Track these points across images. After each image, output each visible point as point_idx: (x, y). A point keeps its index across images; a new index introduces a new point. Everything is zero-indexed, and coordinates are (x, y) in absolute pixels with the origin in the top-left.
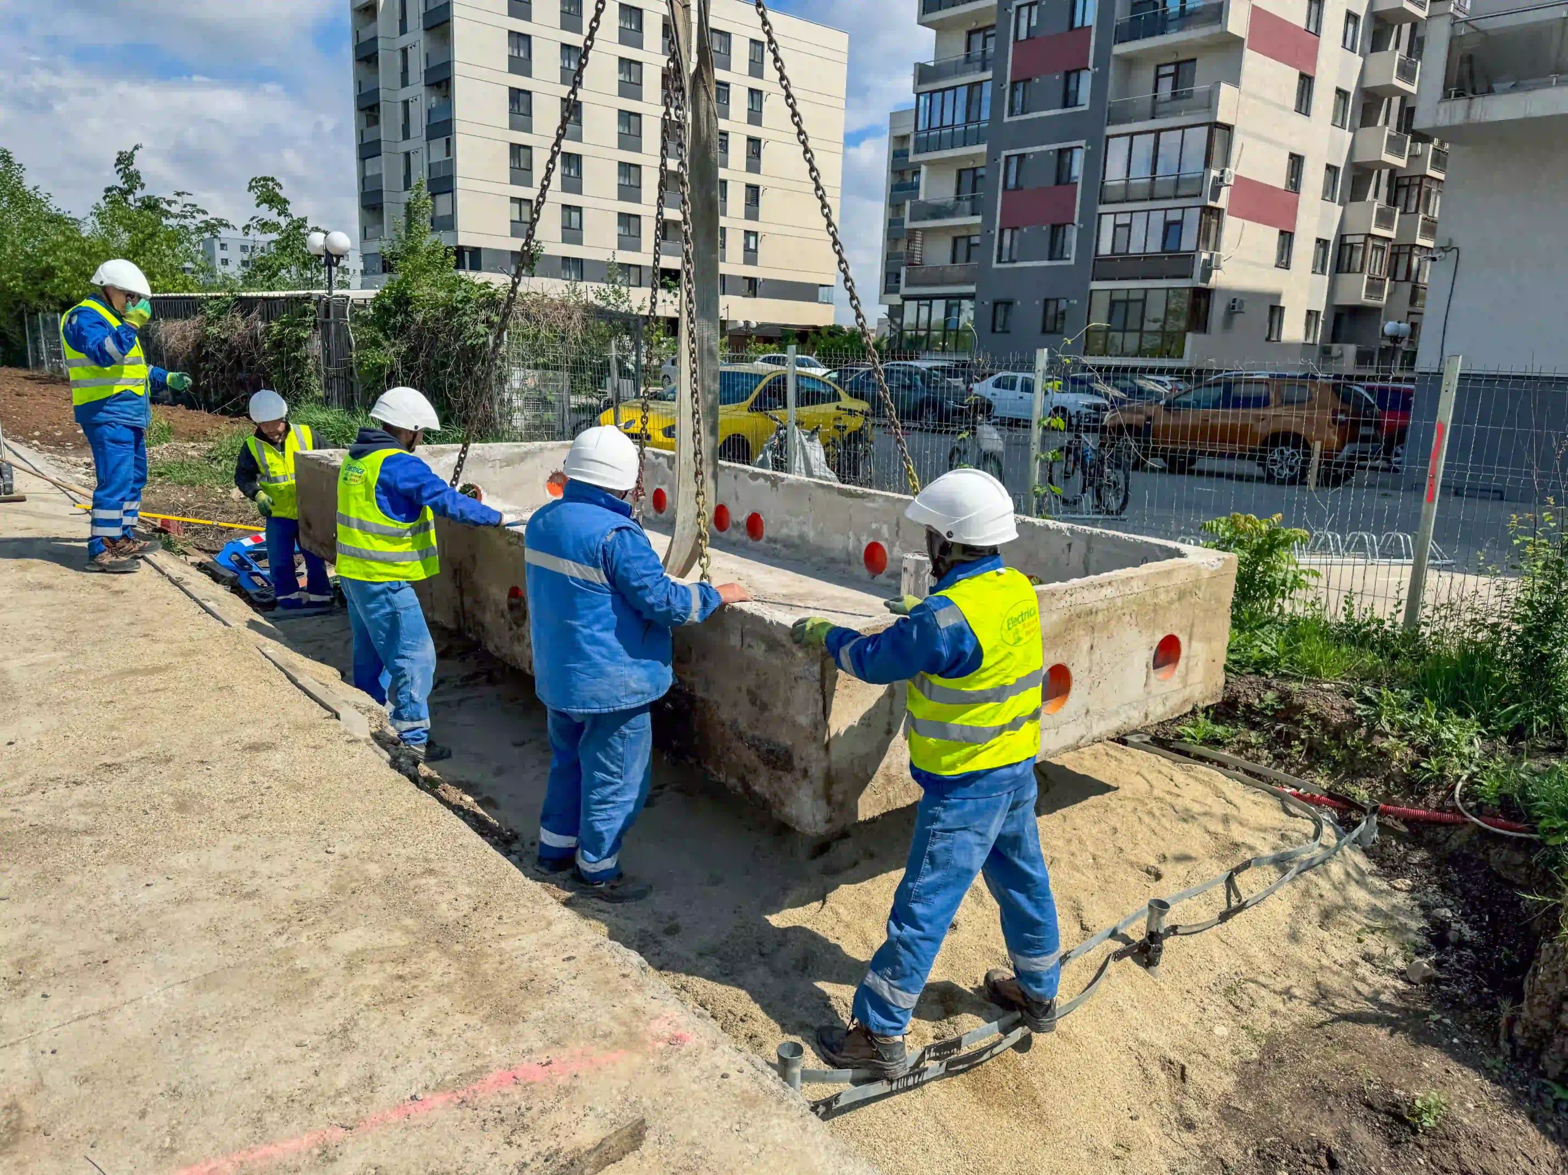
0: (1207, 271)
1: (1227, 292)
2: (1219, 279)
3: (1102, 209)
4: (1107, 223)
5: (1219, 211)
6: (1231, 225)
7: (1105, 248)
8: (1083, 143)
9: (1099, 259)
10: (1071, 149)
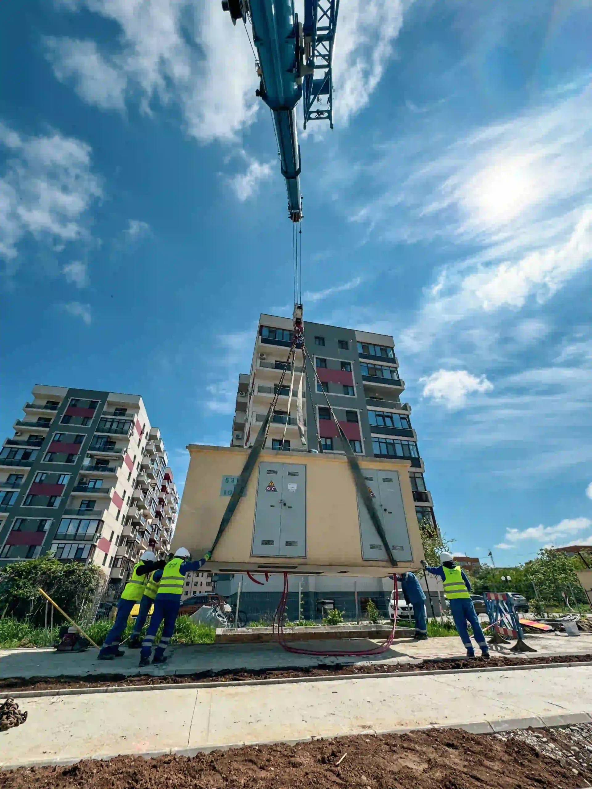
3: (54, 541)
4: (55, 546)
5: (95, 546)
6: (97, 550)
8: (52, 519)
10: (46, 520)
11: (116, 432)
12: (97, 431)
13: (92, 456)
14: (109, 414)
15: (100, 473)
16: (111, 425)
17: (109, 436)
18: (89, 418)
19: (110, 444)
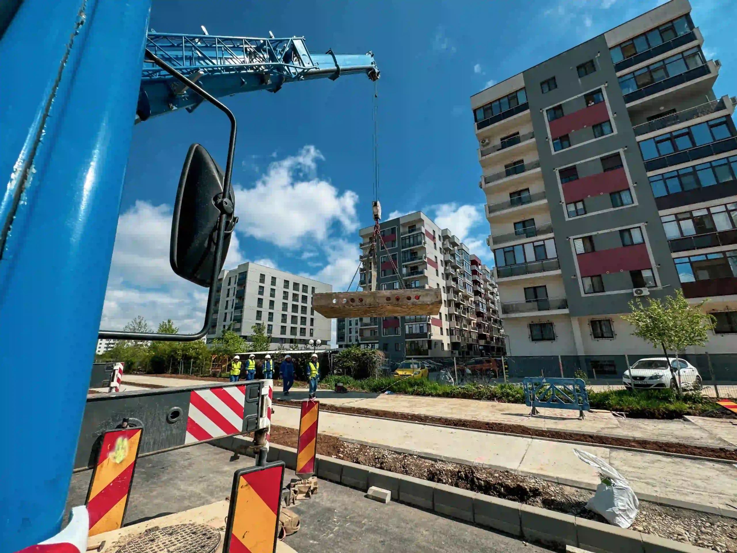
0: (430, 335)
1: (434, 340)
2: (432, 338)
3: (405, 324)
4: (407, 327)
5: (430, 324)
6: (433, 327)
7: (407, 332)
9: (406, 335)
11: (414, 245)
12: (402, 248)
13: (406, 266)
14: (405, 233)
15: (415, 276)
16: (410, 241)
17: (411, 250)
18: (394, 241)
19: (414, 255)
